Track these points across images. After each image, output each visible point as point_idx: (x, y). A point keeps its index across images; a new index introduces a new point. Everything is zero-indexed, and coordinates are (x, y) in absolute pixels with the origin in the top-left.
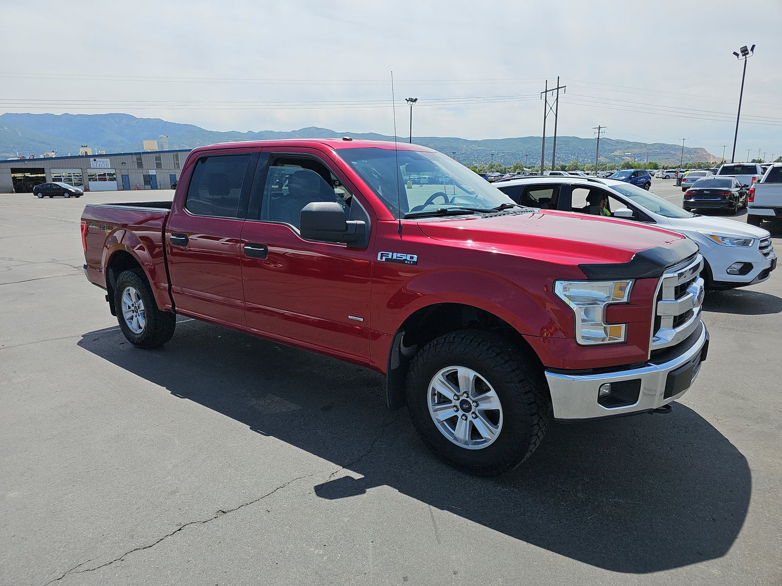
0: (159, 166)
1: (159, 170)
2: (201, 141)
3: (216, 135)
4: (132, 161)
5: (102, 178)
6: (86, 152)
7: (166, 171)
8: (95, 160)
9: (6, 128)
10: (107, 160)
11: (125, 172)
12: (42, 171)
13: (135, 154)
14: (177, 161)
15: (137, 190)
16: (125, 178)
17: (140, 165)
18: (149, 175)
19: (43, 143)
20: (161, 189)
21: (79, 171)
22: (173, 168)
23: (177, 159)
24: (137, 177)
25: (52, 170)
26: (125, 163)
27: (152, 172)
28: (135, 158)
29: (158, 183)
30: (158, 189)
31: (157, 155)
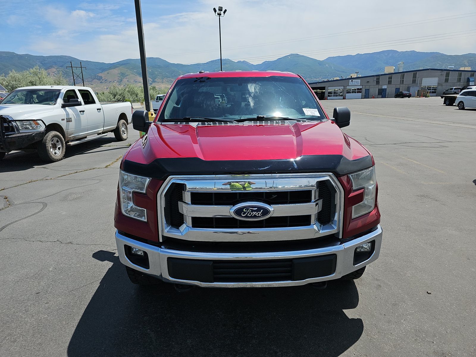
0: (390, 82)
1: (390, 86)
2: (441, 63)
3: (454, 58)
4: (373, 81)
5: (354, 91)
6: (351, 76)
7: (394, 86)
8: (352, 81)
9: (327, 65)
10: (359, 81)
11: (367, 88)
12: (323, 88)
13: (376, 76)
14: (403, 79)
15: (373, 98)
16: (367, 91)
17: (378, 82)
18: (382, 89)
19: (343, 72)
20: (388, 98)
21: (343, 88)
22: (399, 84)
23: (403, 78)
24: (374, 90)
25: (329, 87)
26: (369, 82)
27: (384, 87)
28: (375, 78)
29: (387, 94)
30: (386, 98)
31: (390, 76)
